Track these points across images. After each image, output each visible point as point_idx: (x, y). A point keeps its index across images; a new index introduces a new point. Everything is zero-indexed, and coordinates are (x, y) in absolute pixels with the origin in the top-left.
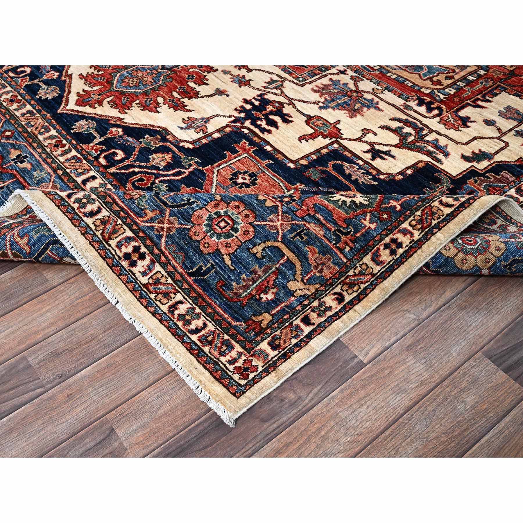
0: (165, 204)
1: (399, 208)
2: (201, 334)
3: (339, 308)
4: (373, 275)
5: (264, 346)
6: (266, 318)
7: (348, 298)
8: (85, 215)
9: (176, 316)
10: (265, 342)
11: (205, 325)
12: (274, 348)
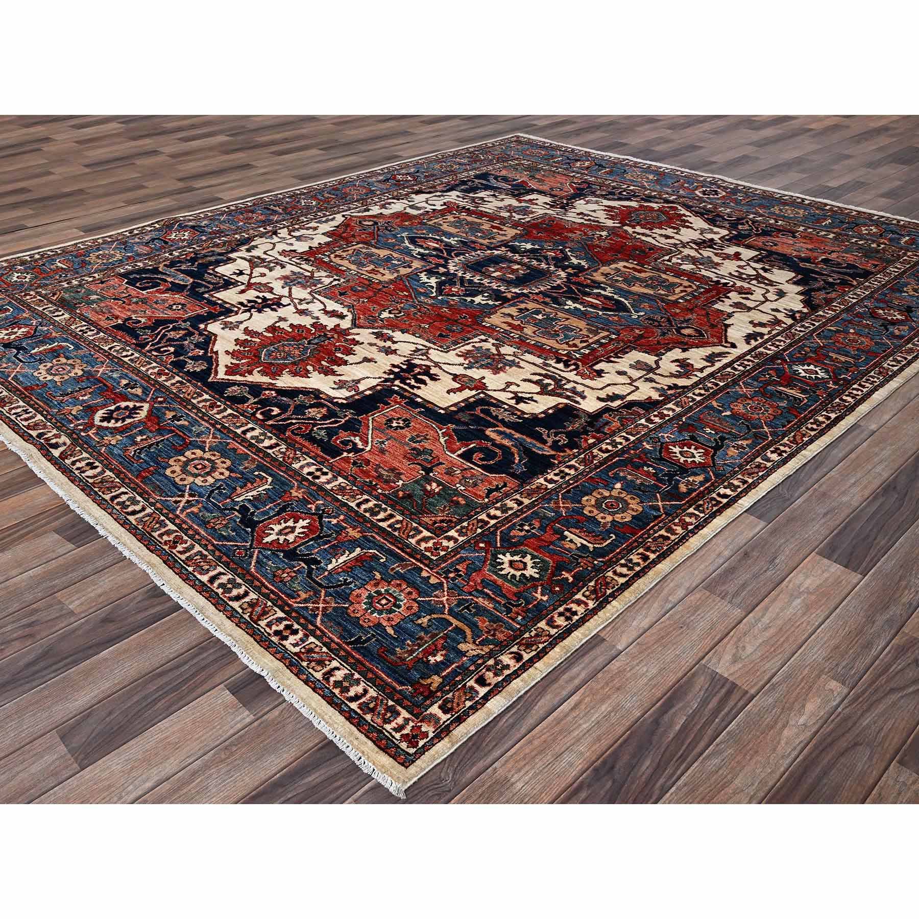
0: (320, 585)
1: (571, 579)
2: (361, 701)
3: (518, 666)
4: (550, 636)
5: (435, 709)
6: (436, 680)
7: (526, 657)
8: (231, 599)
9: (332, 683)
10: (436, 706)
11: (366, 691)
12: (445, 712)
